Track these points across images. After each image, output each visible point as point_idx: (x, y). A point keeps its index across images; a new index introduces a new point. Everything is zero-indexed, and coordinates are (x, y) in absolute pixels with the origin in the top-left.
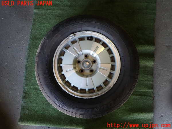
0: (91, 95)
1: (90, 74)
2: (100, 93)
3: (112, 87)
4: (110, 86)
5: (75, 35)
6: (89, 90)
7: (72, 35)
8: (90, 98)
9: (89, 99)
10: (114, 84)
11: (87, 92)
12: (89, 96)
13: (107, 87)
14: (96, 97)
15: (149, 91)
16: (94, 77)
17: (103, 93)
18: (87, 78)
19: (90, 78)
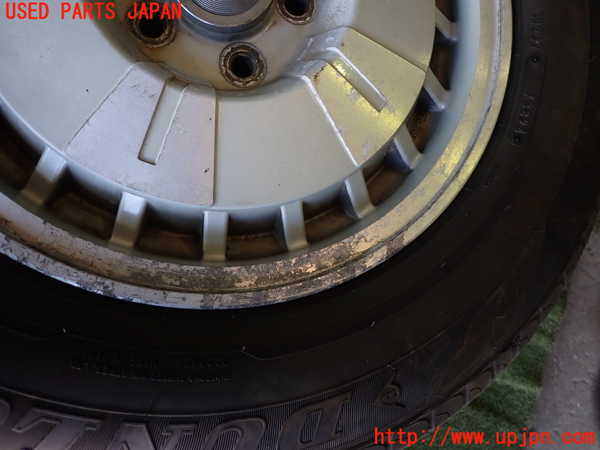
0: (147, 264)
1: (221, 80)
2: (245, 284)
3: (371, 263)
4: (362, 247)
6: (151, 215)
8: (122, 292)
9: (109, 301)
10: (397, 246)
11: (124, 232)
12: (123, 271)
13: (328, 253)
14: (193, 302)
15: (520, 391)
16: (242, 113)
17: (279, 297)
18: (178, 97)
19: (204, 103)
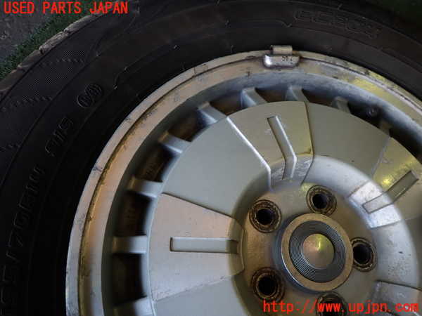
5: (302, 59)
7: (289, 50)
